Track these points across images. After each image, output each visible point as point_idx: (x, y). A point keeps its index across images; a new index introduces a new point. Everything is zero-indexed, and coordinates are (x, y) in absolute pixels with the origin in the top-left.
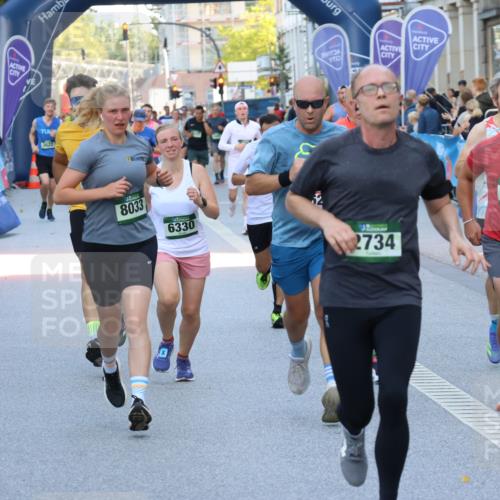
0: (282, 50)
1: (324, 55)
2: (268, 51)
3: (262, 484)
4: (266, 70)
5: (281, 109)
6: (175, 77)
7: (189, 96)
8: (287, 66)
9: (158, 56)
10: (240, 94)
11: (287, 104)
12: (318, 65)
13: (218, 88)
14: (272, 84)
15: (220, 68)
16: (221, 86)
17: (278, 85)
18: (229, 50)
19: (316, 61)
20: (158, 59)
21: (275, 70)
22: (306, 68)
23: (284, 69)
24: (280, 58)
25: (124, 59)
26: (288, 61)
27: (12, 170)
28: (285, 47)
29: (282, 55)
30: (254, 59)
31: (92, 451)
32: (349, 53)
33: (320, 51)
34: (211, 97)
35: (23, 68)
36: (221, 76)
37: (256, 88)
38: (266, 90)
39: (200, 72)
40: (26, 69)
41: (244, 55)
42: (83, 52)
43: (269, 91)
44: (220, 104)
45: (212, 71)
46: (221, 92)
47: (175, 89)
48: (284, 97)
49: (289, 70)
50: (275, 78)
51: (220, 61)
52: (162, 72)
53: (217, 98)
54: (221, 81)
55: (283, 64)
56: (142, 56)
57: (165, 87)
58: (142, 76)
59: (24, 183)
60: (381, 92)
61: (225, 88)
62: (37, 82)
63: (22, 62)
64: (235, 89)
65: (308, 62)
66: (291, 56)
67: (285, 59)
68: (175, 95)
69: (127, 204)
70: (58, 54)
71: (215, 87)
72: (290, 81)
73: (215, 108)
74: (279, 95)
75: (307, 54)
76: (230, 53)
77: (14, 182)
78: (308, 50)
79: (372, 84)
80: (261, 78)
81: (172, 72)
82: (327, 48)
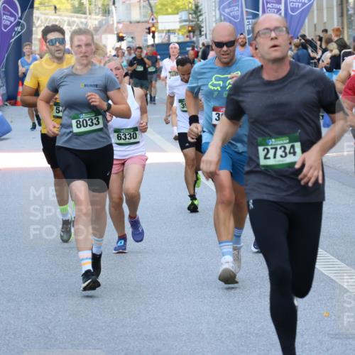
0: (197, 7)
1: (227, 10)
2: (187, 8)
3: (182, 317)
4: (186, 21)
5: (196, 49)
6: (120, 26)
7: (130, 39)
8: (201, 18)
9: (109, 11)
10: (167, 39)
11: (201, 46)
12: (223, 18)
13: (151, 34)
14: (189, 32)
15: (153, 20)
16: (154, 33)
17: (194, 32)
18: (159, 7)
19: (221, 15)
20: (109, 13)
21: (192, 21)
22: (214, 19)
23: (198, 20)
24: (195, 13)
25: (85, 13)
26: (201, 15)
27: (5, 92)
28: (199, 4)
29: (197, 11)
30: (177, 14)
31: (62, 293)
32: (245, 9)
33: (224, 8)
34: (146, 40)
35: (12, 19)
36: (153, 26)
37: (178, 34)
38: (185, 36)
39: (138, 22)
40: (15, 20)
41: (170, 10)
42: (55, 8)
43: (187, 37)
44: (153, 45)
45: (147, 22)
46: (154, 37)
47: (121, 35)
48: (198, 41)
49: (202, 21)
50: (192, 27)
51: (152, 15)
52: (111, 23)
53: (150, 41)
54: (153, 29)
55: (198, 17)
56: (97, 11)
57: (113, 33)
58: (97, 25)
59: (13, 102)
60: (273, 35)
61: (156, 34)
62: (22, 29)
63: (12, 15)
64: (164, 35)
65: (215, 16)
66: (203, 12)
67: (199, 14)
68: (121, 39)
69: (81, 120)
70: (38, 9)
71: (149, 33)
72: (202, 29)
73: (150, 49)
74: (194, 39)
75: (215, 10)
76: (160, 9)
77: (7, 101)
78: (215, 7)
79: (267, 29)
80: (182, 27)
81: (118, 23)
82: (229, 5)
